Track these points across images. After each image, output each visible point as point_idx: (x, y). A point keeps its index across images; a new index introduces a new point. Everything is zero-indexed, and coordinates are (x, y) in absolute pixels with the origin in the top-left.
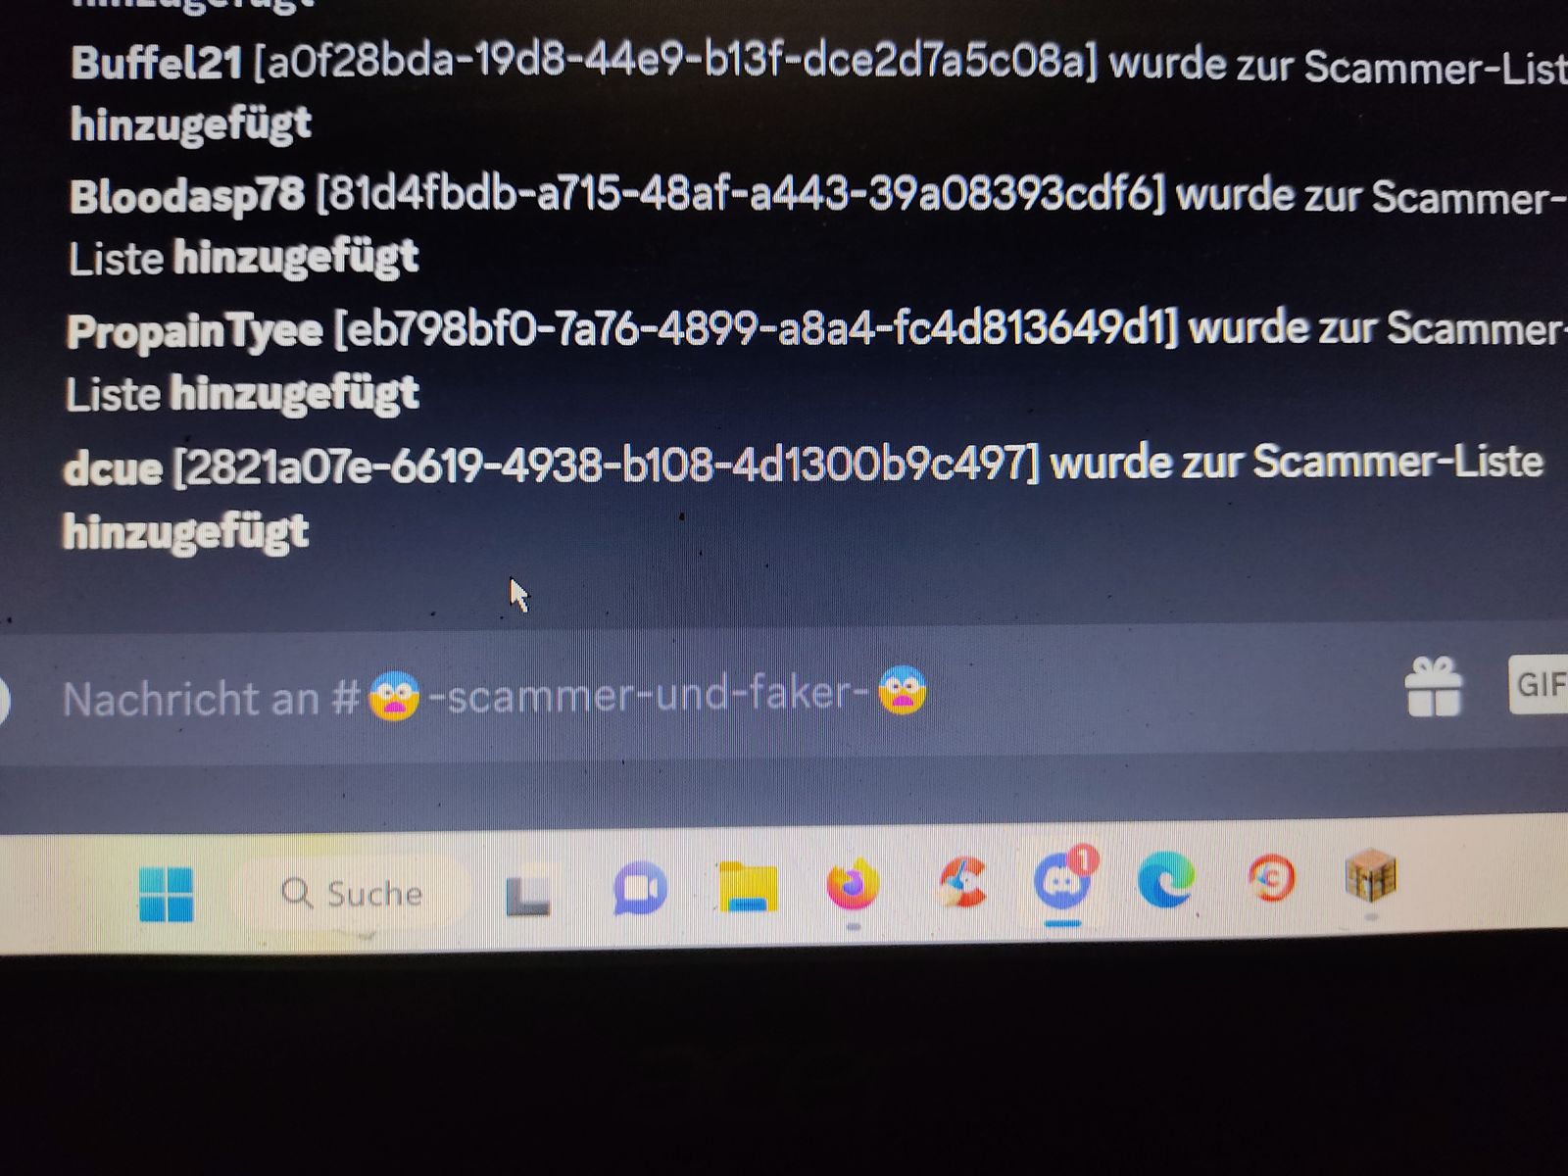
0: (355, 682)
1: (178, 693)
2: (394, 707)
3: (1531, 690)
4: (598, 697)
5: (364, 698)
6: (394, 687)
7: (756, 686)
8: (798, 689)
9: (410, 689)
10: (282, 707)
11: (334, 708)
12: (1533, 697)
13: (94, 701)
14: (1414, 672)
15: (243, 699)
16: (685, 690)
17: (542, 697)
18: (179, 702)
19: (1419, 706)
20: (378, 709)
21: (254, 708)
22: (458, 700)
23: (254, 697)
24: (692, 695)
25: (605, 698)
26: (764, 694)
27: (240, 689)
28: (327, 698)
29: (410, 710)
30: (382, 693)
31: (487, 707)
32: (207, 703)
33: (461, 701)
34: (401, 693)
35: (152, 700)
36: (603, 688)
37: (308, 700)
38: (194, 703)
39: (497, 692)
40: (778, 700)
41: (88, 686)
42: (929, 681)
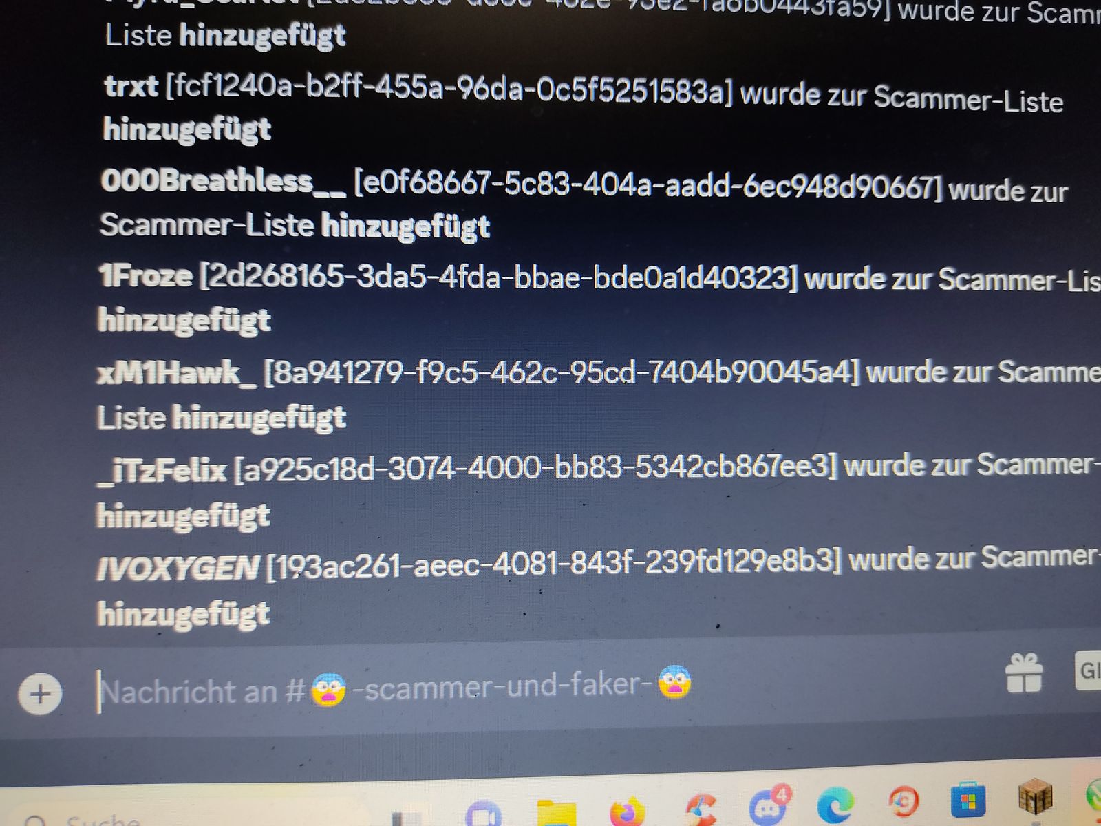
0: (301, 681)
1: (180, 688)
2: (329, 697)
3: (1090, 674)
4: (468, 688)
5: (308, 690)
6: (329, 683)
7: (575, 680)
8: (604, 682)
9: (339, 684)
10: (251, 698)
11: (287, 697)
12: (1091, 679)
13: (122, 694)
14: (1012, 664)
15: (225, 693)
16: (527, 683)
17: (431, 689)
18: (180, 694)
19: (1014, 686)
20: (317, 698)
21: (233, 699)
22: (373, 692)
23: (233, 691)
24: (532, 687)
25: (471, 689)
26: (581, 686)
27: (223, 685)
28: (282, 691)
29: (339, 699)
30: (320, 688)
31: (393, 696)
32: (200, 695)
33: (374, 692)
34: (333, 687)
35: (162, 693)
36: (470, 683)
37: (269, 692)
38: (191, 696)
39: (400, 685)
40: (591, 689)
41: (117, 683)
42: (692, 676)
